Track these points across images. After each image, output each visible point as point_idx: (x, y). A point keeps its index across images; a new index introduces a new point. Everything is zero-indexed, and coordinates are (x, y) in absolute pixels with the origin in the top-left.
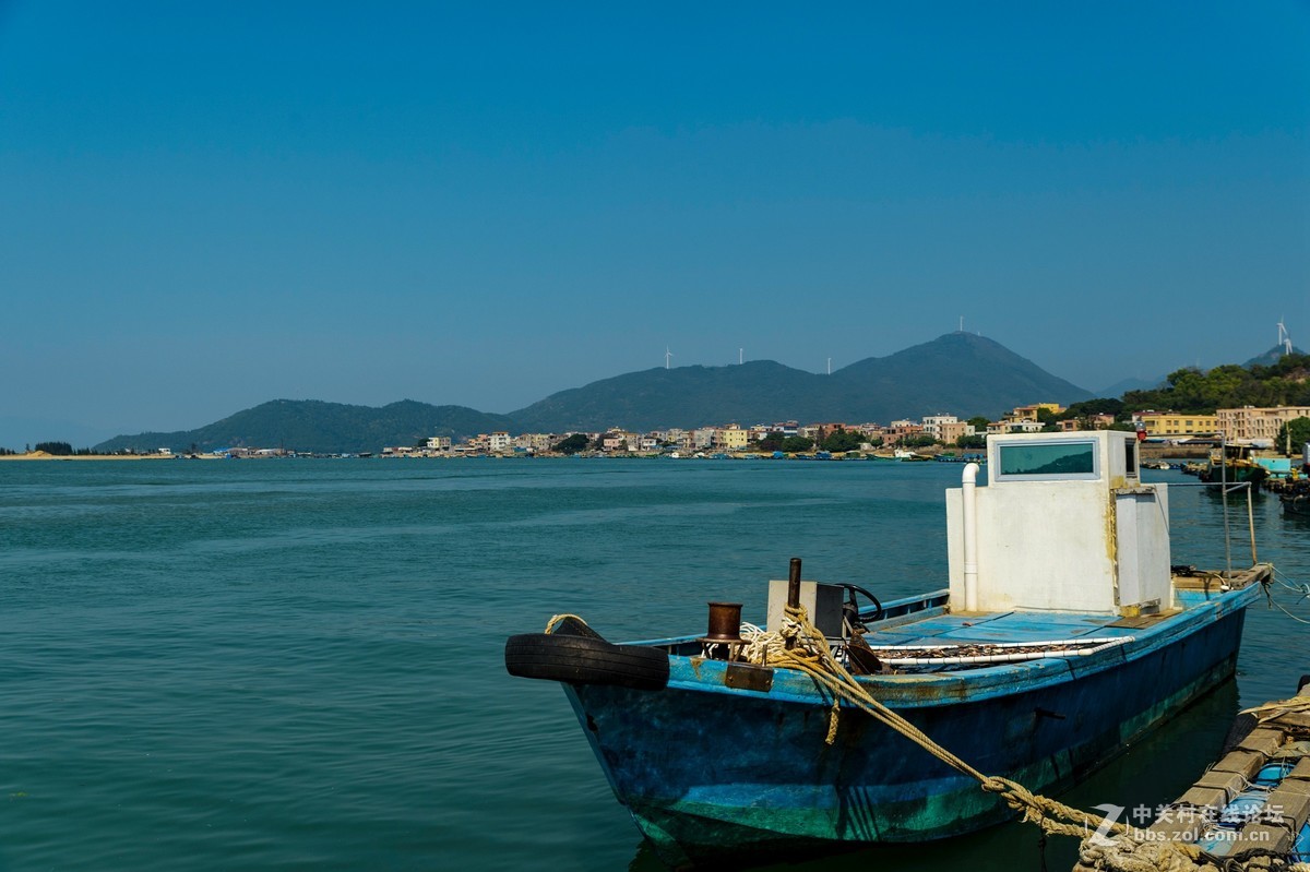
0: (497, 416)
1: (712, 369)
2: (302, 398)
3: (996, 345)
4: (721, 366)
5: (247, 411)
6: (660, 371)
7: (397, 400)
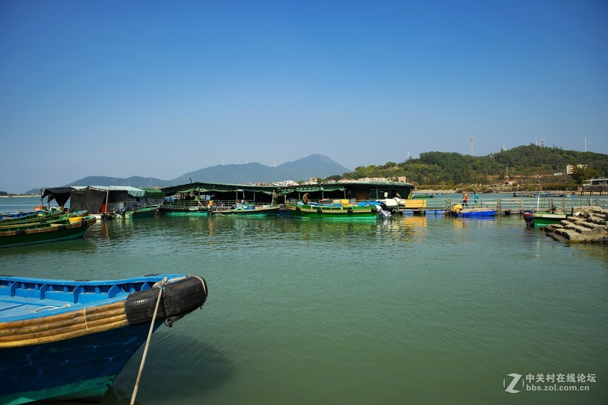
0: (166, 181)
1: (237, 165)
2: (99, 176)
3: (328, 158)
4: (241, 164)
5: (80, 180)
6: (220, 166)
7: (132, 176)
